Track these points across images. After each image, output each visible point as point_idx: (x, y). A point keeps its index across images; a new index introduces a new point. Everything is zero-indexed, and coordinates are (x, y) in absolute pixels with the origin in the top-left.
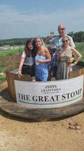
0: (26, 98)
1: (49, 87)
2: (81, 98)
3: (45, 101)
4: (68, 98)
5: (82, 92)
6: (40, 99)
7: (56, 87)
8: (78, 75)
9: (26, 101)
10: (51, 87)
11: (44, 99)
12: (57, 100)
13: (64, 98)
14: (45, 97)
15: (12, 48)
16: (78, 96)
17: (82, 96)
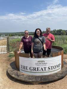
0: (25, 68)
1: (40, 62)
2: (60, 69)
3: (38, 70)
4: (52, 69)
5: (61, 66)
6: (34, 69)
7: (44, 62)
8: (58, 55)
9: (26, 70)
10: (41, 62)
11: (36, 69)
12: (45, 70)
13: (49, 69)
14: (37, 68)
15: (20, 37)
16: (58, 68)
17: (61, 68)
